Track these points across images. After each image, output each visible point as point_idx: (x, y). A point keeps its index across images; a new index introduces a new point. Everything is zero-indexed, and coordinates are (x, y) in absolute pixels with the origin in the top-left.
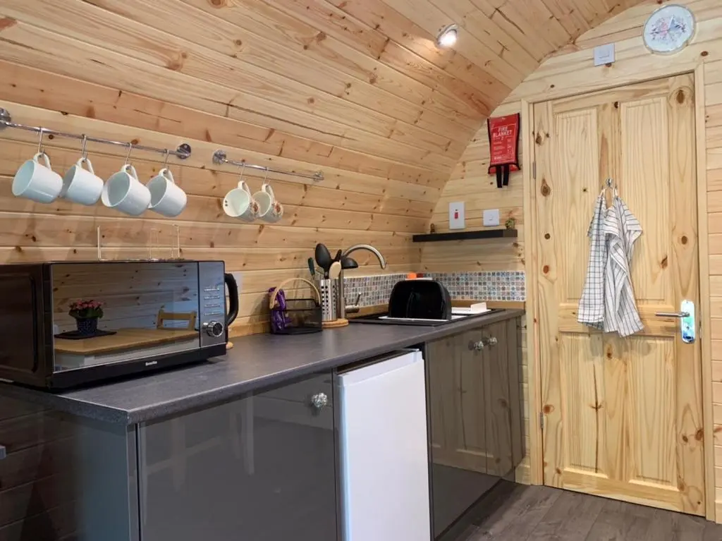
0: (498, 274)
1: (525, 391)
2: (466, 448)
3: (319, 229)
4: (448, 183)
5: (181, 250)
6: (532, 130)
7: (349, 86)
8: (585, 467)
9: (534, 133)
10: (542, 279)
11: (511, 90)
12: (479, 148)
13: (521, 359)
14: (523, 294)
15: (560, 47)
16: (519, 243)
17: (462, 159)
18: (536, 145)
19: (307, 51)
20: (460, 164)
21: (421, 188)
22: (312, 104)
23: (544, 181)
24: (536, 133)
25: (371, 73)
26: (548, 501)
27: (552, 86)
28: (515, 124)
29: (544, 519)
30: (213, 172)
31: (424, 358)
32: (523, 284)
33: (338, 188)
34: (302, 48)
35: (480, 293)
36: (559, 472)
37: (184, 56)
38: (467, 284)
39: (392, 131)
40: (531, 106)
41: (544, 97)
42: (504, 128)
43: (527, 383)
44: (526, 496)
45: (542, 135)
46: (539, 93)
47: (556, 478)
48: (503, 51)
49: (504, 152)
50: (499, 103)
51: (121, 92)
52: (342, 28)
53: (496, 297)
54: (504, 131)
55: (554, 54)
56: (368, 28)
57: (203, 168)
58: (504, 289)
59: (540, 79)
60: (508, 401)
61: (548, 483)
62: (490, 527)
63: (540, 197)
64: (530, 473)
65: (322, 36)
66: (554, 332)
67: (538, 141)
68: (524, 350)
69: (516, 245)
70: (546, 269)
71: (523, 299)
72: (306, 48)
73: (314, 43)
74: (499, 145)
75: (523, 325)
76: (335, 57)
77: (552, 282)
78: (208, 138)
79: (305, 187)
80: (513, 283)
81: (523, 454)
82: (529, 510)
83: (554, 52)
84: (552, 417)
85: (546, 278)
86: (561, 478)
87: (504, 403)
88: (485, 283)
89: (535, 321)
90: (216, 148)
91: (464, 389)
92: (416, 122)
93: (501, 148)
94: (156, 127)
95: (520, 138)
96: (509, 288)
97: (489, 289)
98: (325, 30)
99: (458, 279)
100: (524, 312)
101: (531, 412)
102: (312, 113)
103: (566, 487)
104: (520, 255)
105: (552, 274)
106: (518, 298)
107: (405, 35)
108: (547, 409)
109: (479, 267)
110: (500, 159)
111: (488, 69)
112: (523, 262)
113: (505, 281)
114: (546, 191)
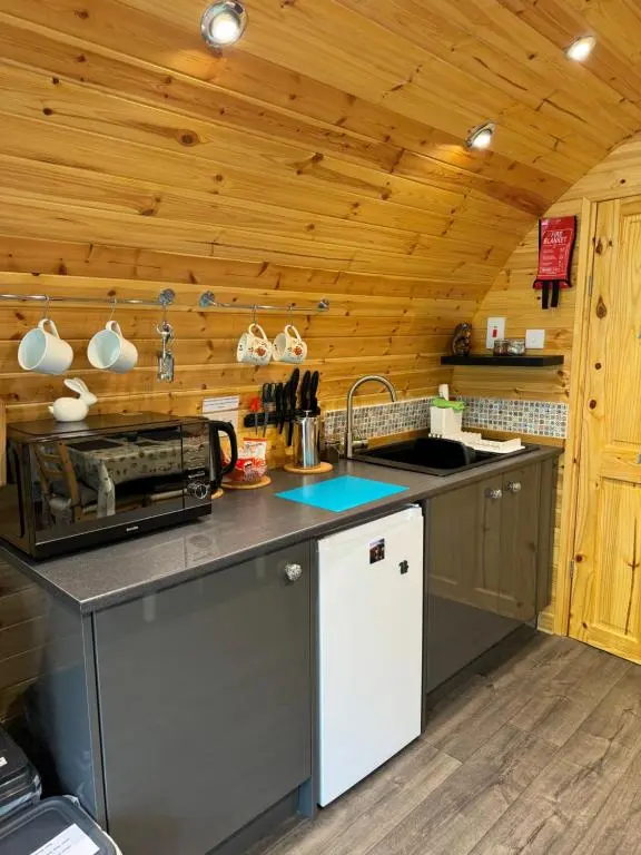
0: (537, 405)
1: (556, 535)
2: (485, 587)
3: (326, 360)
4: (490, 293)
5: (170, 395)
6: (592, 236)
7: (356, 205)
8: (613, 626)
9: (594, 240)
10: (587, 416)
11: (571, 185)
12: (527, 254)
13: (555, 502)
14: (563, 430)
15: (637, 131)
16: (565, 371)
17: (506, 267)
18: (596, 255)
19: (302, 176)
20: (504, 272)
21: (452, 303)
22: (311, 231)
23: (601, 300)
24: (597, 240)
25: (383, 188)
26: (569, 656)
27: (623, 181)
28: (572, 230)
29: (557, 678)
30: (202, 314)
31: (423, 514)
32: (564, 419)
33: (347, 314)
34: (295, 174)
35: (515, 425)
36: (585, 625)
37: (158, 200)
38: (500, 412)
39: (414, 246)
40: (595, 206)
41: (610, 195)
42: (559, 233)
43: (559, 527)
44: (546, 646)
45: (604, 243)
46: (607, 190)
47: (581, 632)
48: (556, 144)
49: (554, 264)
50: (556, 199)
51: (92, 246)
52: (342, 146)
53: (532, 430)
54: (558, 237)
55: (630, 140)
56: (375, 142)
57: (190, 311)
58: (542, 422)
59: (610, 171)
60: (536, 544)
61: (573, 635)
62: (496, 679)
63: (595, 319)
64: (553, 622)
65: (318, 158)
66: (595, 476)
67: (598, 250)
68: (559, 492)
69: (561, 373)
70: (593, 404)
71: (563, 435)
72: (299, 173)
73: (310, 166)
74: (550, 254)
75: (561, 464)
76: (337, 178)
77: (598, 419)
78: (193, 281)
79: (309, 318)
80: (553, 417)
81: (548, 600)
82: (545, 664)
83: (630, 137)
84: (585, 568)
85: (592, 414)
86: (587, 633)
87: (532, 546)
88: (521, 414)
89: (575, 461)
90: (203, 289)
91: (487, 526)
92: (445, 233)
93: (552, 257)
94: (134, 275)
95: (577, 245)
96: (548, 422)
97: (525, 420)
98: (321, 151)
99: (491, 406)
100: (563, 450)
101: (561, 560)
102: (313, 240)
103: (591, 642)
104: (564, 385)
105: (600, 410)
106: (557, 433)
107: (423, 143)
108: (579, 559)
109: (516, 395)
110: (550, 272)
111: (537, 166)
112: (567, 394)
113: (544, 413)
114: (601, 312)
